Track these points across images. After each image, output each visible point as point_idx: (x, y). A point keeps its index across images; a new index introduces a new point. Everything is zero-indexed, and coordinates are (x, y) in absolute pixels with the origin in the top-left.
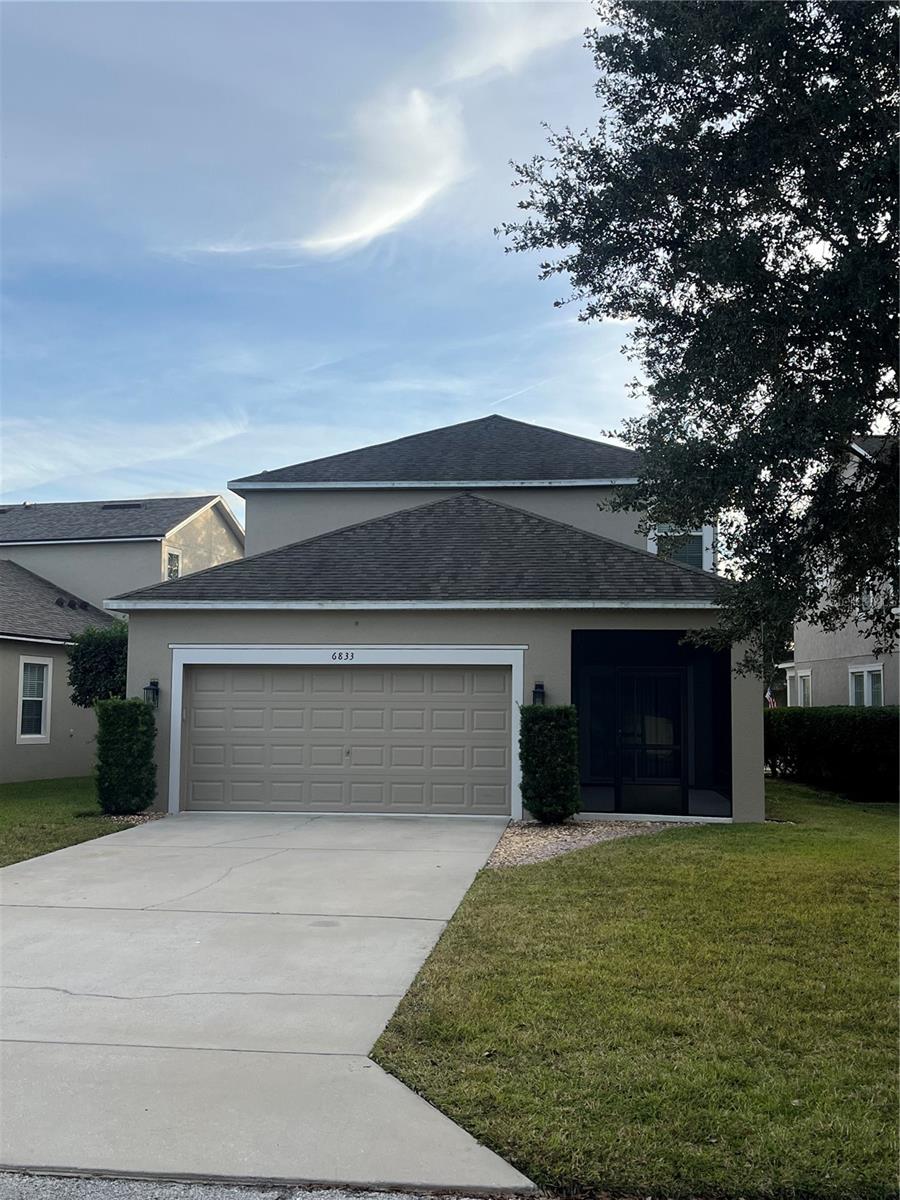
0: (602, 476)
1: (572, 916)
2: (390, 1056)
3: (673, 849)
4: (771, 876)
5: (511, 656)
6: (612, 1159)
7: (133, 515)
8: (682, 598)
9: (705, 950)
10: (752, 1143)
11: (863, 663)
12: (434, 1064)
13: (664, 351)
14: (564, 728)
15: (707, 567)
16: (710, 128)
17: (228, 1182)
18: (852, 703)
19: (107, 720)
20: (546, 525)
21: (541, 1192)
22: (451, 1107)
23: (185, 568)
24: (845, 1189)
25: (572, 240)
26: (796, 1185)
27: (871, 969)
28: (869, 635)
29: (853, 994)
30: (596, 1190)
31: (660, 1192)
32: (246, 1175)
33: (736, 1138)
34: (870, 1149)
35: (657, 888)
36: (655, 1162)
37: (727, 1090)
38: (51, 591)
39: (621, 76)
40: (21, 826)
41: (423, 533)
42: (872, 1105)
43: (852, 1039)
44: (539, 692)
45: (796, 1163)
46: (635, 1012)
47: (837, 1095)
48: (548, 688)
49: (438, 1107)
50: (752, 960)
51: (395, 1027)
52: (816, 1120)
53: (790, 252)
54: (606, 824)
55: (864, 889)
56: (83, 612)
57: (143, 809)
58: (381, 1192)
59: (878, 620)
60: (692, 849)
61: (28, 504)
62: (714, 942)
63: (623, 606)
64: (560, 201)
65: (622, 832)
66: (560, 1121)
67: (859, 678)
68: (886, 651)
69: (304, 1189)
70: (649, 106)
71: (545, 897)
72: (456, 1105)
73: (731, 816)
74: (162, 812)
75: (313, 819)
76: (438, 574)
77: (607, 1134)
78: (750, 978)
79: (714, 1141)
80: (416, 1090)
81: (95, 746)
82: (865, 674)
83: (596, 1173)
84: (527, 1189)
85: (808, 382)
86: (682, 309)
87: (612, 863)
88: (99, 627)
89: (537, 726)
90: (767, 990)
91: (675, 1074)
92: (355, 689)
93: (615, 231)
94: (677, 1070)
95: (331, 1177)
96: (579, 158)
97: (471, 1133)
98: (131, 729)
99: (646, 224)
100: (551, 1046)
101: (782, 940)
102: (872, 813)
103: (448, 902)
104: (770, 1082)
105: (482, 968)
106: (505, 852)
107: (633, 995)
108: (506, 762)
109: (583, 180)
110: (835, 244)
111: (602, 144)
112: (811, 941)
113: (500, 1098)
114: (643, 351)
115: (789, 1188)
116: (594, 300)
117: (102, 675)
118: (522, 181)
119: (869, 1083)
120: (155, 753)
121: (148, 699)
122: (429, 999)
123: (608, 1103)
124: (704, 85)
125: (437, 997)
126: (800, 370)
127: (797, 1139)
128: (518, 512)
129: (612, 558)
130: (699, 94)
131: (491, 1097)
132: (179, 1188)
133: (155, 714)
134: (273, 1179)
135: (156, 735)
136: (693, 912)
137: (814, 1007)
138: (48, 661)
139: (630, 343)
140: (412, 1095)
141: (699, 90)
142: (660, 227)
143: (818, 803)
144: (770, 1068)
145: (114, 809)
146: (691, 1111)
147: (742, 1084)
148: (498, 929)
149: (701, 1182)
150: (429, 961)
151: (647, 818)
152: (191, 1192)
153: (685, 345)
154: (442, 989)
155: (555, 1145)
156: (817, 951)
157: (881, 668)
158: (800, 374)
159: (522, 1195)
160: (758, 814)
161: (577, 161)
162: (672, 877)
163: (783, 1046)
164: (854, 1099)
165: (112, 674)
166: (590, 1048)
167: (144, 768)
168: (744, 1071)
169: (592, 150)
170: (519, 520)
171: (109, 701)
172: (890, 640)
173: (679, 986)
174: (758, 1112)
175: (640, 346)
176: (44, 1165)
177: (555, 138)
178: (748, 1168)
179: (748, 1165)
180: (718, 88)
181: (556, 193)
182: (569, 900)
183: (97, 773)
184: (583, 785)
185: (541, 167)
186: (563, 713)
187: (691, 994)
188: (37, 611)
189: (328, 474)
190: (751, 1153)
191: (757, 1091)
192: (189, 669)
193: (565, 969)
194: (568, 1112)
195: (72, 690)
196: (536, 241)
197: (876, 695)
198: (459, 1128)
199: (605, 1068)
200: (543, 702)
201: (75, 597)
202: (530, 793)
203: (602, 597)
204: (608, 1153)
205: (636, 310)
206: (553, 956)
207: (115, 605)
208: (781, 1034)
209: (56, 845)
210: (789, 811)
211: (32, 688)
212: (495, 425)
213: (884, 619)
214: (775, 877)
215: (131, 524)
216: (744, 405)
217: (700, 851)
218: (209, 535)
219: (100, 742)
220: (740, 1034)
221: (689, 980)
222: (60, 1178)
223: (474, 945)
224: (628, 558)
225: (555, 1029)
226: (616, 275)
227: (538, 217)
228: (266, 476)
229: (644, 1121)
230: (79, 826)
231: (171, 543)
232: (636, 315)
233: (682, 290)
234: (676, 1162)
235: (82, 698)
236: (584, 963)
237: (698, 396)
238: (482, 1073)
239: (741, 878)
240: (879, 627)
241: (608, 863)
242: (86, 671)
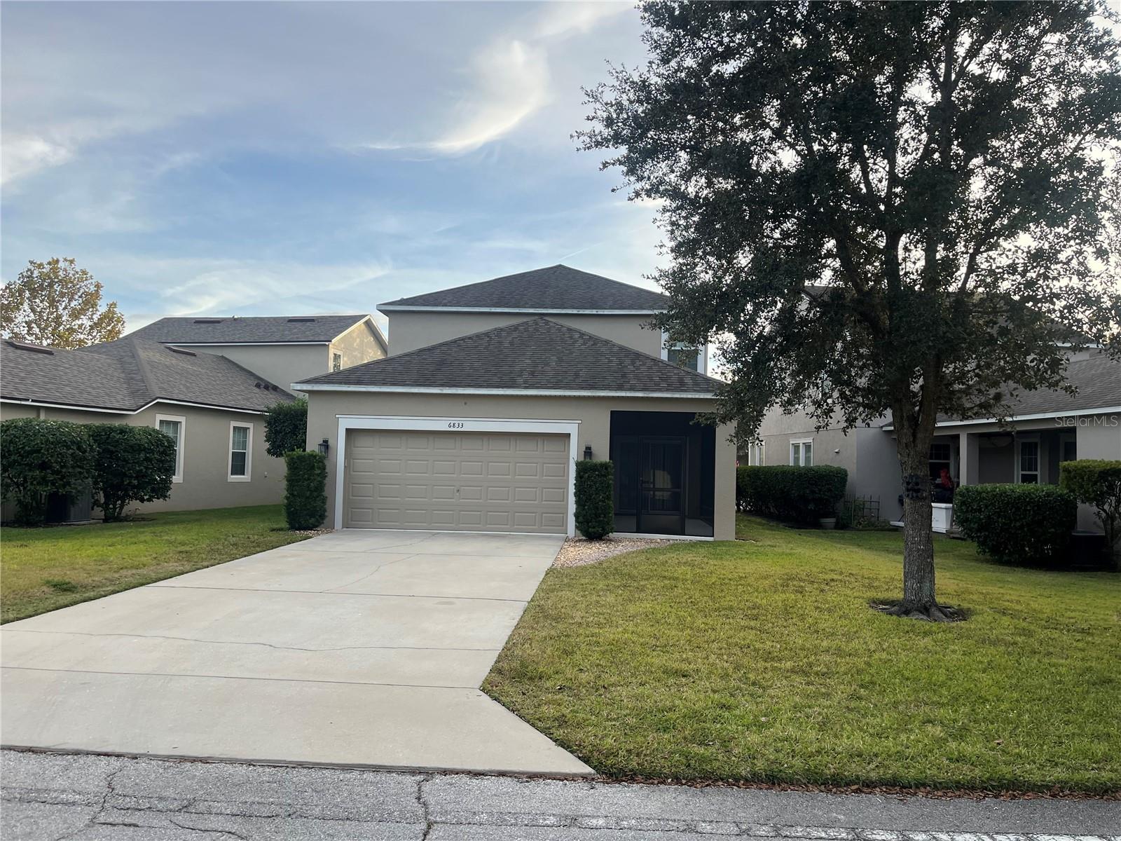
0: (630, 308)
1: (611, 599)
2: (494, 688)
3: (675, 557)
4: (741, 575)
5: (571, 428)
6: (645, 755)
7: (309, 326)
8: (685, 391)
9: (699, 622)
10: (736, 745)
11: (800, 438)
12: (524, 694)
13: (682, 222)
14: (605, 476)
15: (700, 370)
16: (718, 71)
17: (389, 770)
18: (791, 464)
19: (293, 466)
20: (595, 340)
21: (598, 775)
22: (537, 721)
23: (345, 364)
24: (797, 774)
25: (622, 143)
26: (765, 771)
27: (808, 635)
28: (812, 416)
29: (797, 650)
30: (635, 774)
31: (677, 775)
32: (401, 765)
33: (725, 741)
34: (812, 749)
35: (667, 582)
36: (673, 757)
37: (719, 711)
38: (252, 378)
39: (661, 30)
40: (233, 536)
41: (512, 343)
42: (812, 721)
43: (798, 679)
44: (588, 452)
45: (765, 757)
46: (656, 661)
47: (789, 715)
48: (593, 449)
49: (528, 722)
50: (731, 629)
51: (497, 670)
52: (777, 730)
53: (767, 158)
54: (630, 540)
55: (802, 584)
56: (275, 393)
57: (317, 526)
58: (492, 776)
59: (819, 406)
60: (689, 557)
61: (236, 317)
62: (706, 617)
63: (646, 395)
64: (615, 116)
65: (642, 546)
66: (609, 731)
67: (797, 447)
68: (823, 428)
69: (441, 774)
70: (678, 52)
71: (592, 587)
72: (540, 721)
73: (713, 536)
74: (331, 528)
75: (434, 534)
76: (522, 371)
77: (639, 739)
78: (730, 640)
79: (711, 743)
80: (513, 711)
81: (284, 483)
82: (801, 445)
83: (635, 763)
84: (590, 774)
85: (777, 246)
86: (694, 194)
87: (636, 565)
88: (286, 403)
89: (587, 475)
90: (742, 648)
91: (684, 702)
92: (490, 448)
93: (652, 138)
94: (685, 699)
95: (458, 766)
96: (630, 86)
97: (551, 738)
98: (309, 472)
99: (672, 135)
100: (601, 683)
101: (750, 616)
102: (805, 536)
103: (528, 591)
104: (746, 706)
105: (553, 633)
106: (565, 558)
107: (653, 650)
108: (564, 498)
109: (631, 102)
110: (798, 153)
111: (648, 78)
112: (769, 616)
113: (569, 716)
114: (668, 221)
115: (761, 773)
116: (638, 186)
117: (288, 435)
118: (589, 101)
119: (810, 707)
120: (326, 488)
121: (321, 452)
122: (518, 652)
123: (640, 719)
124: (715, 39)
125: (524, 651)
126: (772, 238)
127: (765, 742)
128: (576, 331)
129: (638, 363)
130: (712, 45)
131: (563, 715)
132: (356, 774)
133: (326, 462)
134: (419, 767)
135: (326, 476)
136: (691, 598)
137: (773, 659)
138: (250, 425)
139: (659, 216)
140: (511, 714)
141: (712, 42)
142: (682, 136)
143: (768, 529)
144: (746, 698)
145: (297, 526)
146: (695, 725)
147: (729, 708)
148: (562, 607)
149: (704, 770)
150: (517, 627)
151: (658, 537)
152: (365, 776)
153: (696, 218)
154: (527, 646)
155: (608, 746)
156: (773, 624)
157: (812, 441)
158: (771, 241)
159: (586, 778)
160: (731, 537)
161: (628, 88)
162: (676, 575)
163: (754, 684)
164: (800, 717)
165: (295, 434)
166: (628, 684)
167: (318, 499)
168: (728, 699)
169: (641, 81)
170: (577, 336)
171: (294, 453)
172: (826, 420)
173: (683, 645)
174: (739, 725)
175: (666, 219)
176: (263, 758)
177: (614, 72)
178: (734, 761)
179: (733, 758)
180: (724, 42)
181: (612, 110)
182: (608, 589)
183: (286, 501)
184: (616, 514)
185: (602, 92)
186: (604, 466)
187: (692, 650)
188: (243, 391)
189: (445, 301)
190: (736, 751)
191: (737, 712)
192: (349, 432)
193: (609, 634)
194: (614, 725)
195: (267, 445)
196: (598, 144)
197: (807, 459)
198: (542, 735)
199: (637, 698)
200: (591, 459)
201: (268, 382)
202: (581, 519)
203: (632, 389)
204: (643, 751)
205: (664, 194)
206: (600, 625)
207: (299, 387)
208: (752, 676)
209: (258, 549)
210: (751, 534)
211: (239, 443)
212: (560, 272)
213: (822, 405)
214: (744, 576)
215: (307, 333)
216: (735, 261)
217: (694, 559)
218: (362, 341)
219: (287, 480)
220: (725, 676)
221: (690, 641)
222: (275, 767)
223: (546, 617)
224: (649, 363)
225: (603, 672)
226: (652, 168)
227: (599, 127)
228: (403, 302)
229: (665, 731)
230: (274, 537)
231: (336, 347)
232: (663, 197)
233: (696, 181)
234: (687, 757)
235: (275, 450)
236: (620, 629)
237: (705, 253)
238: (556, 700)
239: (722, 576)
240: (819, 411)
241: (633, 565)
242: (277, 433)
